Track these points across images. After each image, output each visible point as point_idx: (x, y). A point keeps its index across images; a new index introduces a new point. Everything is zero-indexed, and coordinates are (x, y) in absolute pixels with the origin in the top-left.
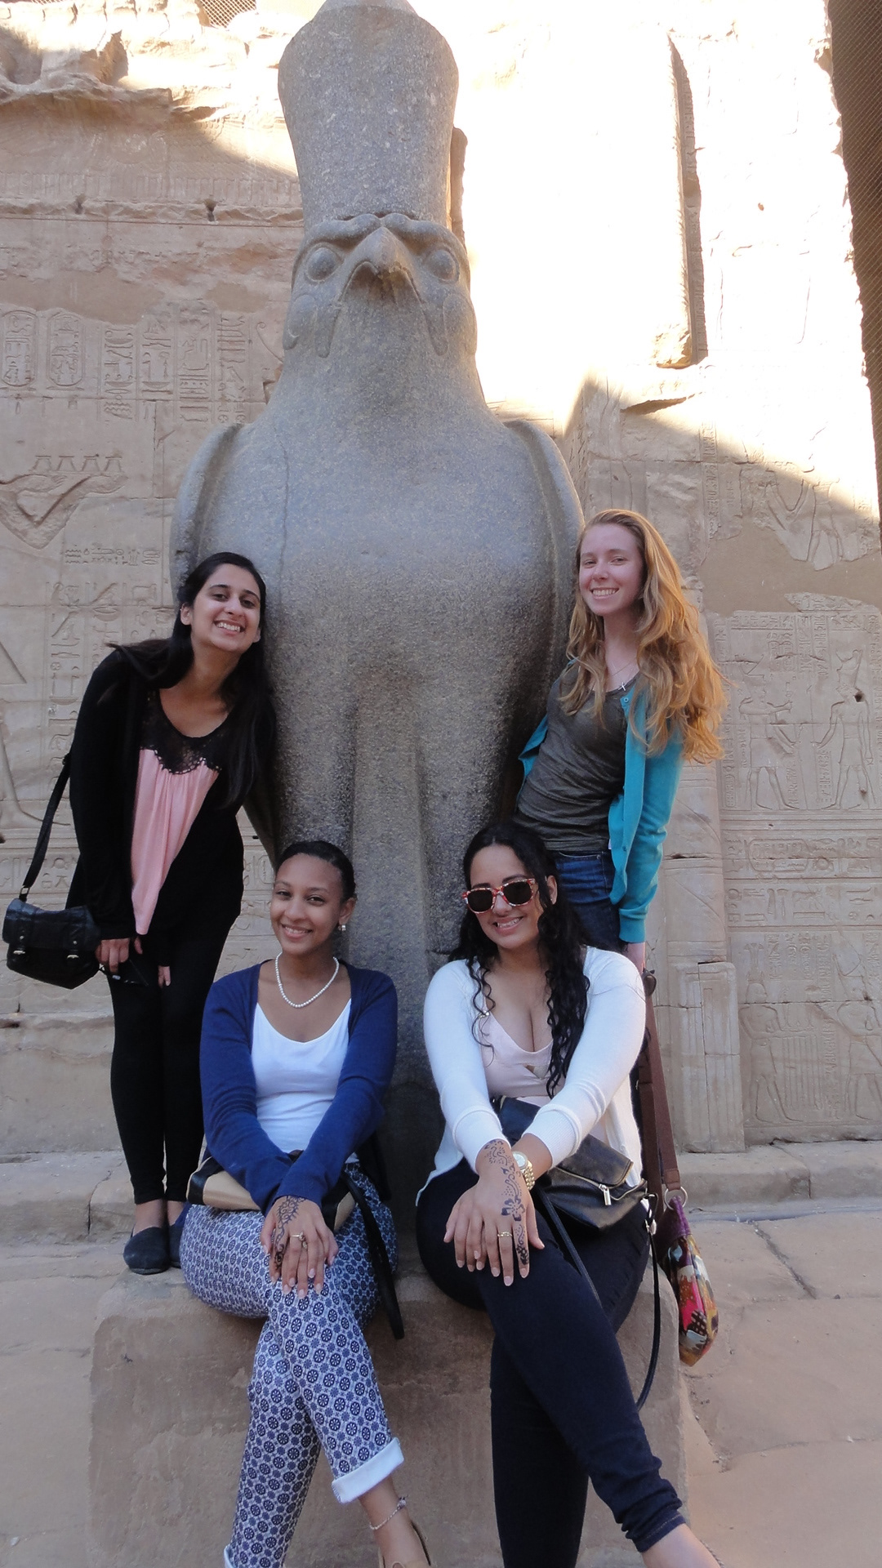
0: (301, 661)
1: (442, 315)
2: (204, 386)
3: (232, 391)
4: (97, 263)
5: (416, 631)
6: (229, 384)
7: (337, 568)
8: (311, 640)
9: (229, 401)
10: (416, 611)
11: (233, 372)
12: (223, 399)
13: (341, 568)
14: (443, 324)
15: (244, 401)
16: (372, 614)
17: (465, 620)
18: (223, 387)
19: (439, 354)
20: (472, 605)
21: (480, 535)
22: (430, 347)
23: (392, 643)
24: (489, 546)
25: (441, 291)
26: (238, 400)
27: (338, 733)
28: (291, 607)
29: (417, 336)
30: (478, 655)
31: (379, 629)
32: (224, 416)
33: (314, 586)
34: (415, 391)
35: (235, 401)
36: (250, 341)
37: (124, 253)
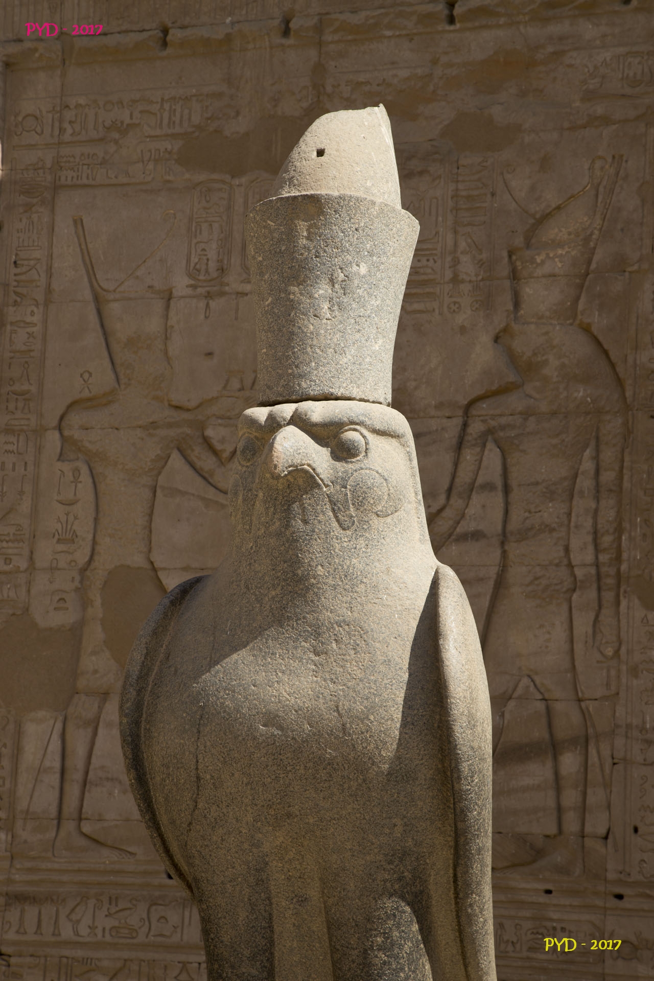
0: (215, 819)
1: (346, 495)
2: (431, 263)
3: (467, 268)
4: (305, 104)
5: (308, 796)
6: (464, 259)
7: (240, 738)
8: (222, 802)
9: (463, 281)
10: (306, 779)
11: (469, 241)
12: (456, 280)
13: (244, 739)
14: (347, 502)
15: (483, 280)
16: (269, 780)
17: (349, 788)
18: (456, 262)
19: (344, 529)
20: (355, 774)
21: (366, 707)
22: (335, 524)
23: (289, 806)
24: (372, 717)
25: (346, 472)
26: (474, 279)
27: (250, 886)
28: (205, 772)
29: (321, 517)
30: (364, 819)
31: (276, 794)
32: (455, 303)
33: (222, 754)
34: (320, 567)
35: (470, 281)
36: (493, 194)
37: (339, 85)
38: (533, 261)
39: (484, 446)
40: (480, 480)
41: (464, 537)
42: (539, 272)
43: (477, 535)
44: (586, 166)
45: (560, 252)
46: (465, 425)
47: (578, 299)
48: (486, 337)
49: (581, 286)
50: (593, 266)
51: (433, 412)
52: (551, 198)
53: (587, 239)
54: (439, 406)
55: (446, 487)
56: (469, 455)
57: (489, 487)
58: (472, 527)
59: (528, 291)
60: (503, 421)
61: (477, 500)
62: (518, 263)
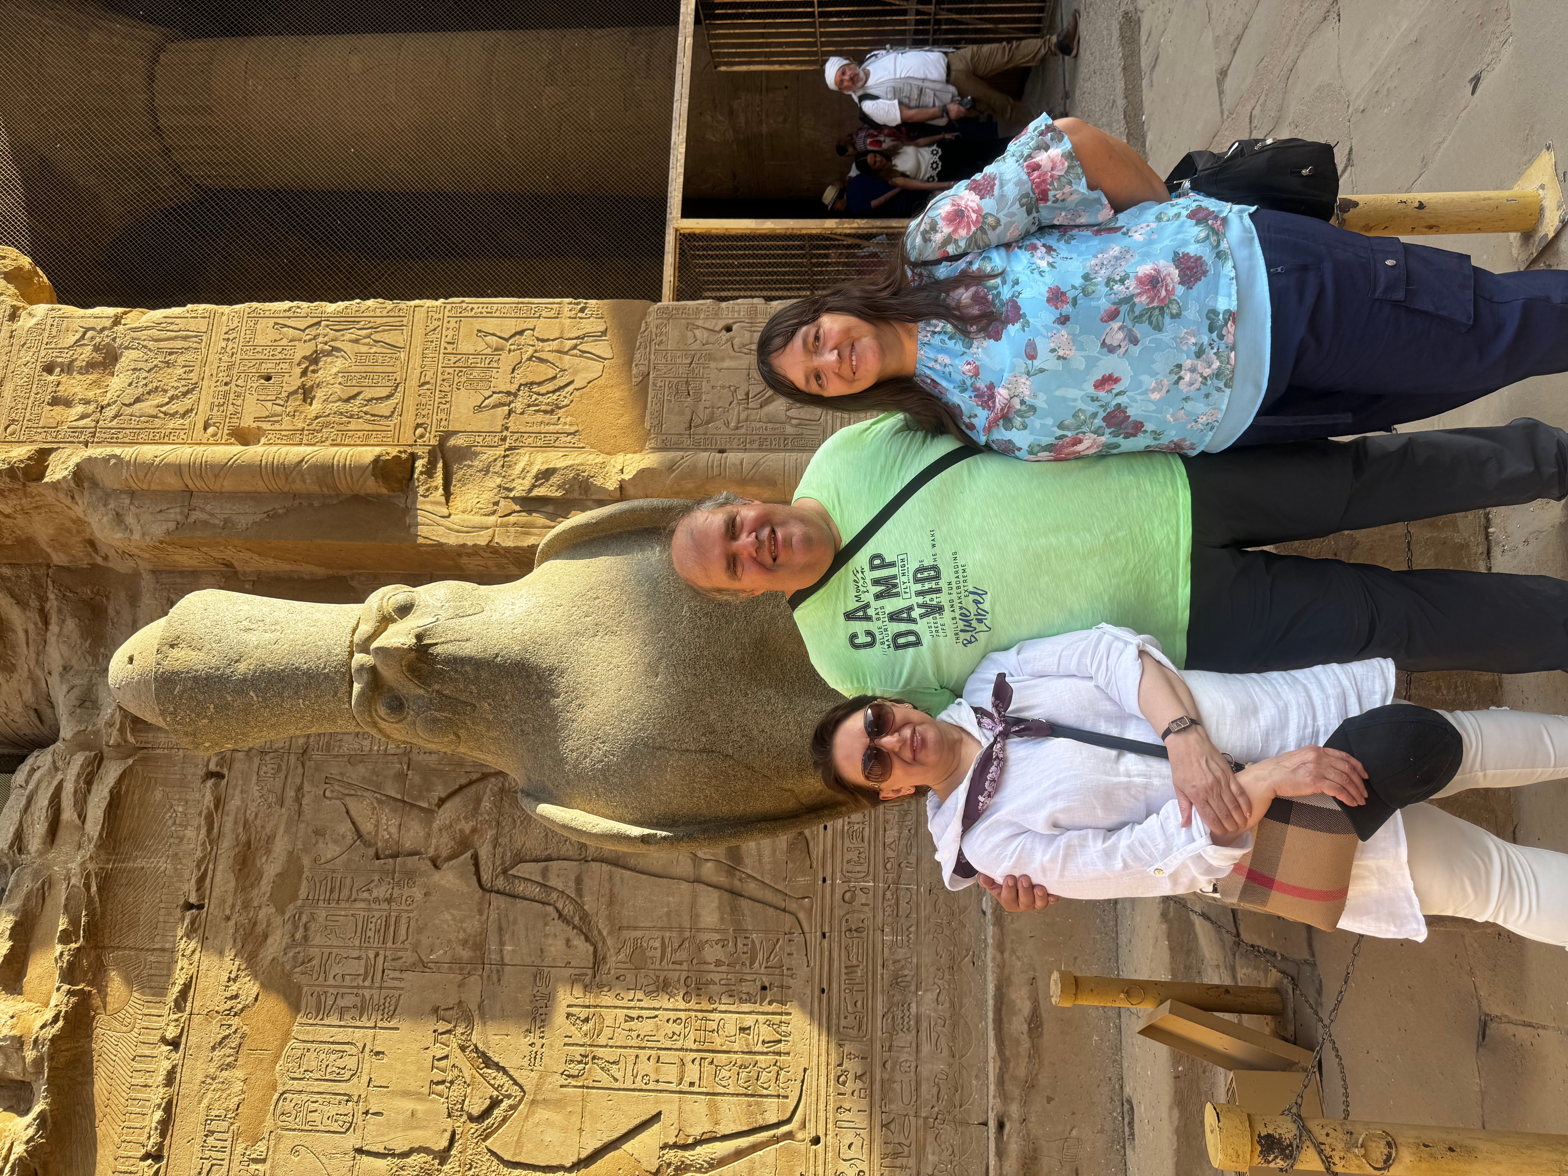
2: (374, 920)
3: (381, 892)
6: (375, 894)
7: (668, 701)
9: (391, 894)
11: (363, 889)
13: (669, 697)
15: (393, 879)
18: (377, 900)
22: (476, 617)
26: (391, 886)
33: (682, 721)
35: (393, 889)
36: (333, 871)
38: (387, 841)
39: (515, 876)
40: (539, 879)
41: (579, 891)
42: (396, 836)
43: (579, 881)
44: (328, 802)
45: (384, 821)
46: (498, 892)
47: (421, 808)
48: (437, 876)
49: (412, 805)
50: (399, 797)
51: (485, 917)
52: (345, 828)
53: (380, 802)
54: (481, 912)
55: (541, 905)
56: (520, 888)
57: (545, 873)
58: (572, 884)
59: (408, 845)
60: (498, 863)
61: (552, 883)
62: (387, 852)
